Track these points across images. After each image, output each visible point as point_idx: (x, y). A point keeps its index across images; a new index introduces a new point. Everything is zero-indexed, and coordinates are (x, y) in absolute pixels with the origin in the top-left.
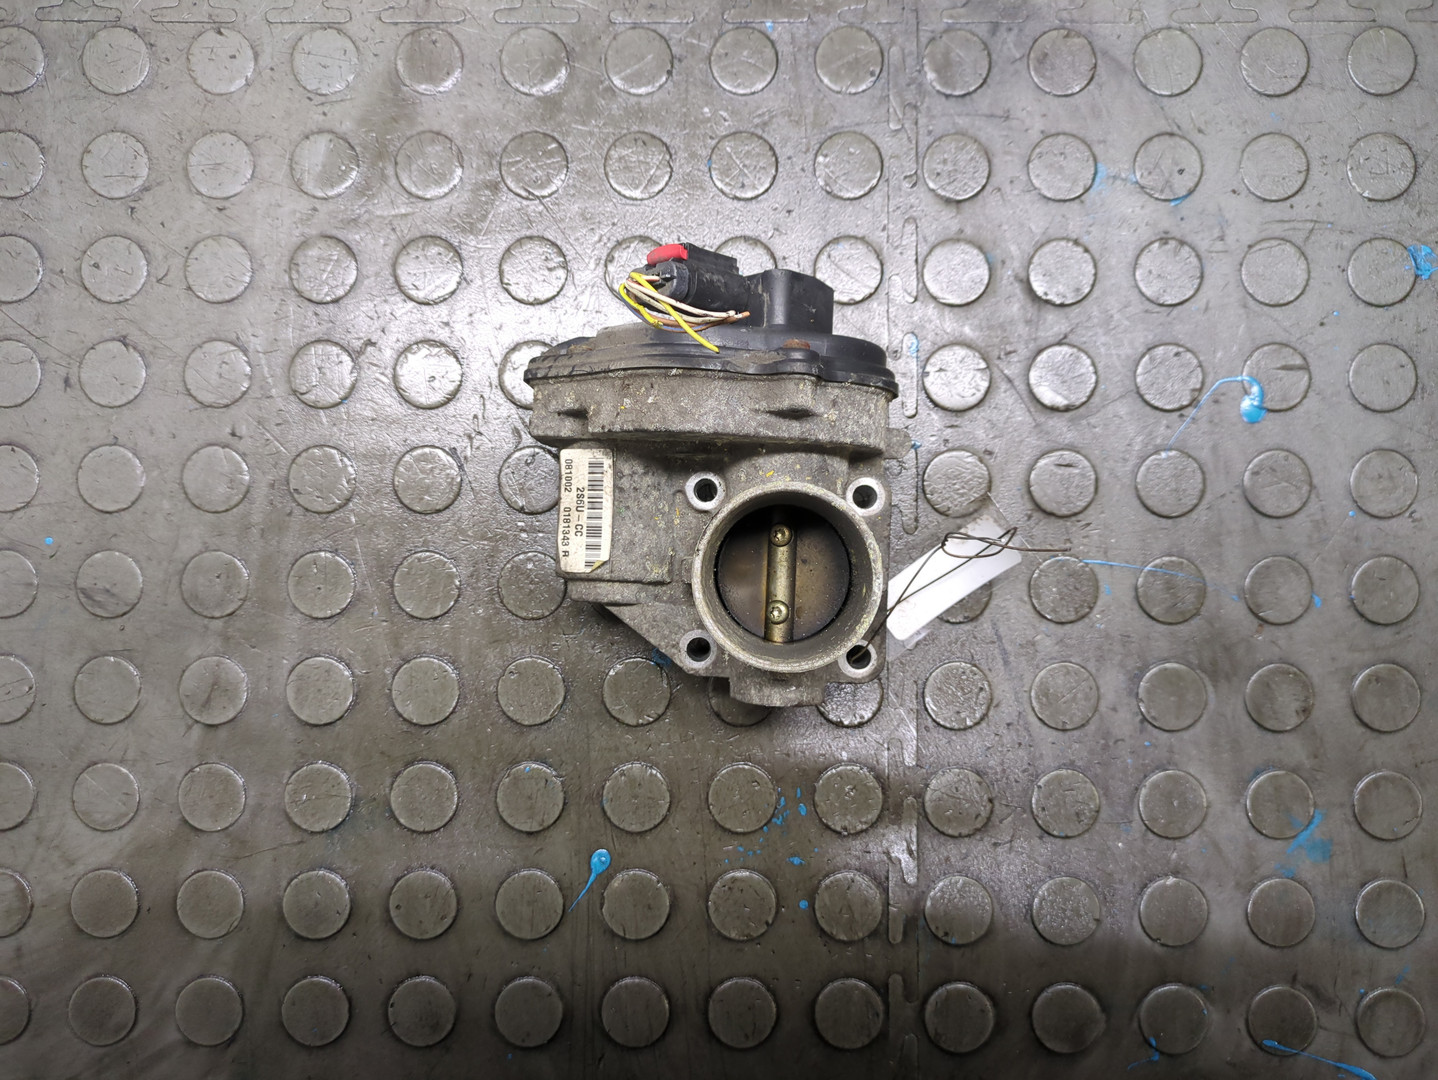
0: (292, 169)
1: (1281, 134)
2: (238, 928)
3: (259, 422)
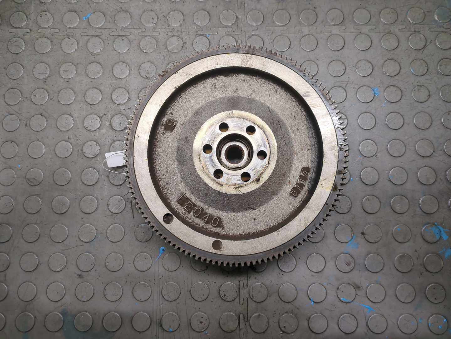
0: (86, 71)
1: (339, 60)
2: (65, 269)
3: (75, 135)
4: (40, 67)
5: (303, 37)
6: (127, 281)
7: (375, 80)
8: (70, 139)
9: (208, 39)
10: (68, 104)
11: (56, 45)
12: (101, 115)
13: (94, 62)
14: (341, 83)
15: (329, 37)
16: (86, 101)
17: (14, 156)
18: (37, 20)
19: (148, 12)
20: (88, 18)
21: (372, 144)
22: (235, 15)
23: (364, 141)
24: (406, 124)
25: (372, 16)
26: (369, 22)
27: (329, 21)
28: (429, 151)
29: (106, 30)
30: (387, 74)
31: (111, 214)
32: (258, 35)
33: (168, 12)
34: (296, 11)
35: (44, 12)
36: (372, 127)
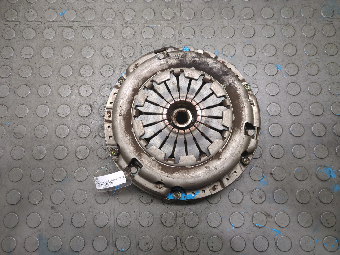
0: (61, 53)
1: (251, 45)
2: (41, 202)
3: (52, 100)
4: (27, 50)
5: (224, 28)
6: (89, 212)
7: (278, 59)
8: (48, 103)
9: (153, 29)
10: (47, 77)
11: (39, 33)
12: (72, 85)
13: (67, 46)
14: (253, 61)
15: (243, 28)
16: (60, 75)
17: (5, 116)
18: (25, 15)
19: (108, 10)
20: (63, 14)
21: (277, 106)
22: (173, 12)
23: (271, 104)
24: (302, 91)
25: (275, 13)
26: (273, 17)
27: (243, 16)
28: (320, 111)
29: (77, 22)
30: (287, 55)
31: (78, 160)
32: (190, 26)
33: (123, 10)
34: (218, 9)
35: (31, 10)
36: (276, 94)
